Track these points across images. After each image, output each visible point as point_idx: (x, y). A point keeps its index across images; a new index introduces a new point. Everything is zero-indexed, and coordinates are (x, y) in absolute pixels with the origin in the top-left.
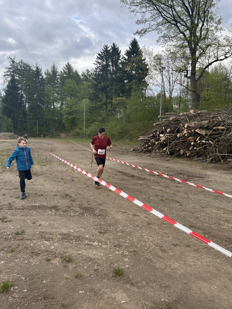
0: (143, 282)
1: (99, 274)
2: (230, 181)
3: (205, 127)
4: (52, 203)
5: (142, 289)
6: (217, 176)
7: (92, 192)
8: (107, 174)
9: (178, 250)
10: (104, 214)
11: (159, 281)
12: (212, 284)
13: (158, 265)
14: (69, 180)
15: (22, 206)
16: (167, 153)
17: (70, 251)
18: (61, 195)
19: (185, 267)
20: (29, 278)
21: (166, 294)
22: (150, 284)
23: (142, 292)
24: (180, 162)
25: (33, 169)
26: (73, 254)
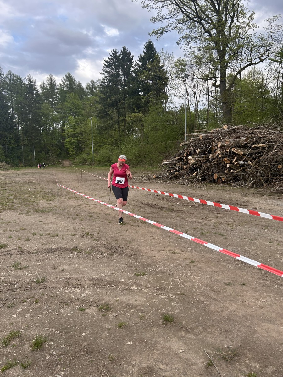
0: (199, 327)
1: (146, 322)
2: (278, 208)
3: (242, 146)
4: (71, 245)
5: (200, 335)
6: (262, 203)
7: (117, 229)
8: (131, 207)
9: (233, 289)
10: (136, 254)
11: (217, 326)
12: (279, 325)
13: (213, 308)
14: (86, 216)
15: (35, 249)
16: (198, 178)
17: (106, 298)
18: (80, 234)
19: (244, 308)
20: (65, 332)
21: (228, 340)
22: (208, 330)
23: (201, 339)
24: (215, 189)
25: (38, 205)
26: (110, 301)
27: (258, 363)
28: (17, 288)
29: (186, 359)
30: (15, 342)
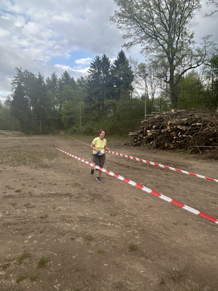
0: (155, 255)
1: (117, 249)
2: (210, 168)
3: (185, 124)
4: (66, 191)
5: (156, 261)
6: (198, 165)
9: (179, 228)
10: (110, 200)
11: (168, 254)
12: (212, 255)
13: (164, 241)
14: (76, 171)
15: (41, 194)
16: (154, 146)
17: (89, 231)
18: (71, 184)
19: (187, 242)
20: (61, 255)
21: (176, 265)
22: (161, 257)
23: (156, 263)
24: (165, 154)
25: (43, 162)
26: (92, 233)
27: (197, 283)
28: (28, 221)
29: (146, 278)
30: (27, 260)
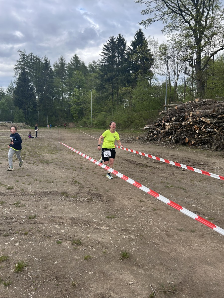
0: (149, 264)
1: (107, 256)
3: (210, 116)
4: (62, 190)
5: (149, 271)
6: (222, 164)
7: (100, 179)
9: (183, 235)
10: (111, 200)
11: (164, 264)
12: (217, 267)
13: (164, 249)
14: (78, 167)
15: (34, 192)
16: (173, 141)
17: (79, 235)
18: (70, 182)
19: (190, 251)
20: (42, 259)
21: (171, 277)
22: (156, 267)
23: (149, 274)
24: (185, 150)
25: (44, 157)
26: (82, 237)
28: (13, 222)
29: (133, 290)
30: (3, 265)
